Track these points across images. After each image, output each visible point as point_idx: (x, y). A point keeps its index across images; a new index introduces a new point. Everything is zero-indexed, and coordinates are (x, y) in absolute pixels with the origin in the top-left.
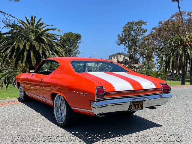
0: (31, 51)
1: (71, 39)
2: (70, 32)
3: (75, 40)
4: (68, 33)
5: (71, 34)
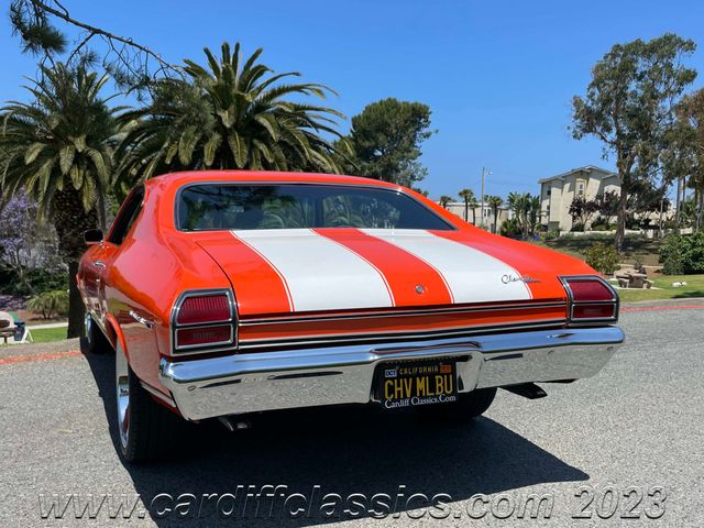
1: (393, 126)
2: (390, 99)
3: (408, 127)
4: (381, 102)
5: (391, 106)
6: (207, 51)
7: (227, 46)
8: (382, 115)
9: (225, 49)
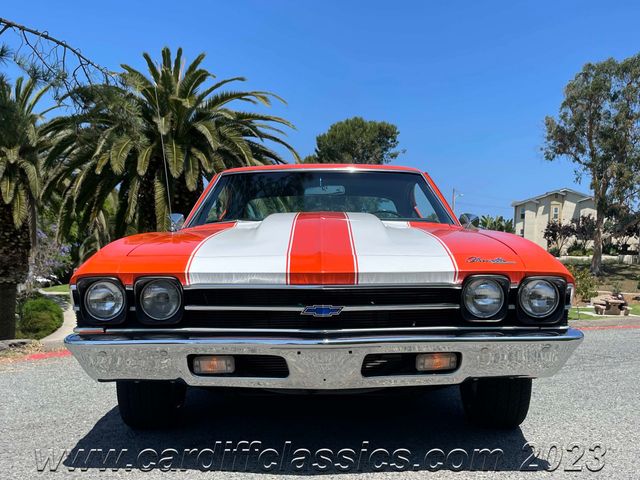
0: (156, 180)
1: (360, 145)
2: (356, 118)
3: (374, 148)
4: (347, 122)
5: (357, 125)
6: (146, 57)
7: (168, 50)
8: (348, 134)
9: (166, 54)
